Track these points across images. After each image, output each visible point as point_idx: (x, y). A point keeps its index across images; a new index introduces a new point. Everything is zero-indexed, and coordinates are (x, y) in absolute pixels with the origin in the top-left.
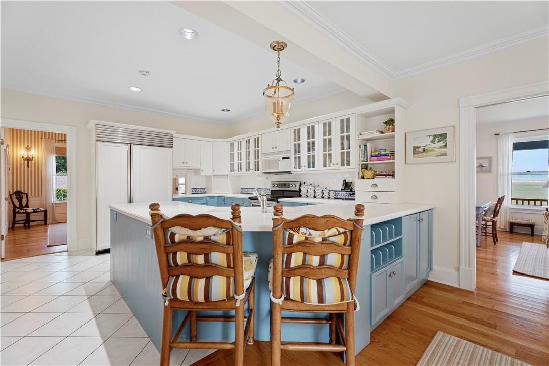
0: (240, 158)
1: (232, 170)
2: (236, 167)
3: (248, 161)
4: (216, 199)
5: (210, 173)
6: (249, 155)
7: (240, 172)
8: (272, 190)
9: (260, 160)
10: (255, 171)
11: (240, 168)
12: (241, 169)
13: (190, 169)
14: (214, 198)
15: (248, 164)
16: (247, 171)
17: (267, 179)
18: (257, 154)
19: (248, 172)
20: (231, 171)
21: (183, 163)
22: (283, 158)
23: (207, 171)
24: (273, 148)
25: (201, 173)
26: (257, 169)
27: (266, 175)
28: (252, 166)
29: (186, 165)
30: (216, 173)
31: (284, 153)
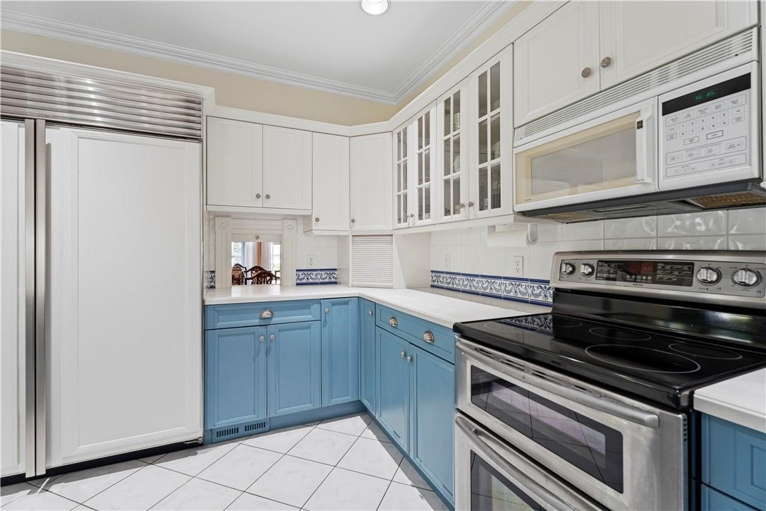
0: (425, 172)
1: (403, 216)
2: (413, 207)
3: (452, 176)
4: (353, 306)
5: (343, 227)
6: (457, 153)
7: (425, 221)
8: (557, 290)
9: (505, 161)
10: (482, 208)
11: (425, 209)
12: (428, 211)
13: (294, 218)
14: (347, 303)
15: (451, 189)
16: (447, 212)
17: (533, 240)
18: (489, 137)
19: (452, 217)
20: (399, 220)
21: (258, 196)
22: (670, 107)
23: (332, 221)
24: (587, 73)
25: (314, 226)
26: (491, 196)
27: (529, 225)
28: (470, 191)
29: (268, 203)
30: (359, 228)
31: (682, 73)
